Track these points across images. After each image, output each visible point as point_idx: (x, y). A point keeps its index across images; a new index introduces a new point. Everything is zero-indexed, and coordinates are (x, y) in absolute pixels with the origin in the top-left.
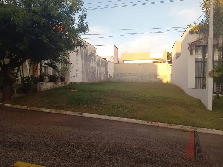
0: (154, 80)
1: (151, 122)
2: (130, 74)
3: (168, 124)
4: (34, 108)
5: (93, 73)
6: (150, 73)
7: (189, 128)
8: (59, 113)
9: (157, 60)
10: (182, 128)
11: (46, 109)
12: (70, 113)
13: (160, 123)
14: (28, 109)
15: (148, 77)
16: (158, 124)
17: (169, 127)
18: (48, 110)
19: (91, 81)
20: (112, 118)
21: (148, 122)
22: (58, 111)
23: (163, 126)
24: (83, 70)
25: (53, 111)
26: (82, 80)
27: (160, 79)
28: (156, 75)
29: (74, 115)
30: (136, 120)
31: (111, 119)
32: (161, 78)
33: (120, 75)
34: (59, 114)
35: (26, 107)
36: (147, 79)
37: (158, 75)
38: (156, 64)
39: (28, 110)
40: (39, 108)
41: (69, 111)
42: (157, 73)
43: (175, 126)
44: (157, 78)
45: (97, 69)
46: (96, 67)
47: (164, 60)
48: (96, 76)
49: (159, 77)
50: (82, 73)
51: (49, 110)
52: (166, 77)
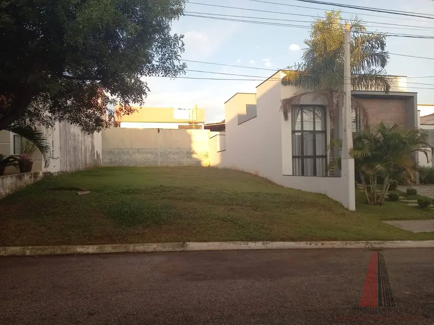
0: (185, 162)
1: (321, 242)
2: (139, 149)
3: (347, 242)
4: (47, 247)
5: (75, 148)
6: (179, 148)
7: (375, 244)
8: (125, 250)
9: (188, 124)
10: (366, 245)
11: (85, 246)
12: (155, 249)
13: (334, 242)
14: (28, 253)
15: (176, 157)
16: (332, 244)
17: (349, 246)
18: (91, 249)
19: (73, 169)
20: (252, 245)
21: (316, 242)
22: (121, 248)
23: (340, 247)
24: (62, 143)
25: (108, 248)
26: (61, 167)
27: (197, 159)
28: (190, 153)
29: (165, 250)
30: (295, 243)
31: (250, 248)
32: (199, 158)
33: (116, 151)
34: (126, 253)
35: (18, 248)
36: (173, 160)
37: (193, 153)
38: (189, 131)
39: (28, 256)
40: (63, 247)
41: (152, 244)
42: (190, 148)
43: (357, 243)
44: (191, 158)
45: (80, 138)
46: (79, 135)
47: (199, 124)
48: (80, 155)
49: (194, 156)
50: (61, 148)
51: (95, 247)
52: (207, 156)
